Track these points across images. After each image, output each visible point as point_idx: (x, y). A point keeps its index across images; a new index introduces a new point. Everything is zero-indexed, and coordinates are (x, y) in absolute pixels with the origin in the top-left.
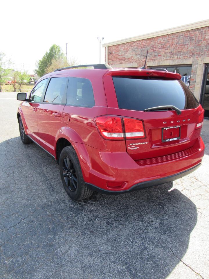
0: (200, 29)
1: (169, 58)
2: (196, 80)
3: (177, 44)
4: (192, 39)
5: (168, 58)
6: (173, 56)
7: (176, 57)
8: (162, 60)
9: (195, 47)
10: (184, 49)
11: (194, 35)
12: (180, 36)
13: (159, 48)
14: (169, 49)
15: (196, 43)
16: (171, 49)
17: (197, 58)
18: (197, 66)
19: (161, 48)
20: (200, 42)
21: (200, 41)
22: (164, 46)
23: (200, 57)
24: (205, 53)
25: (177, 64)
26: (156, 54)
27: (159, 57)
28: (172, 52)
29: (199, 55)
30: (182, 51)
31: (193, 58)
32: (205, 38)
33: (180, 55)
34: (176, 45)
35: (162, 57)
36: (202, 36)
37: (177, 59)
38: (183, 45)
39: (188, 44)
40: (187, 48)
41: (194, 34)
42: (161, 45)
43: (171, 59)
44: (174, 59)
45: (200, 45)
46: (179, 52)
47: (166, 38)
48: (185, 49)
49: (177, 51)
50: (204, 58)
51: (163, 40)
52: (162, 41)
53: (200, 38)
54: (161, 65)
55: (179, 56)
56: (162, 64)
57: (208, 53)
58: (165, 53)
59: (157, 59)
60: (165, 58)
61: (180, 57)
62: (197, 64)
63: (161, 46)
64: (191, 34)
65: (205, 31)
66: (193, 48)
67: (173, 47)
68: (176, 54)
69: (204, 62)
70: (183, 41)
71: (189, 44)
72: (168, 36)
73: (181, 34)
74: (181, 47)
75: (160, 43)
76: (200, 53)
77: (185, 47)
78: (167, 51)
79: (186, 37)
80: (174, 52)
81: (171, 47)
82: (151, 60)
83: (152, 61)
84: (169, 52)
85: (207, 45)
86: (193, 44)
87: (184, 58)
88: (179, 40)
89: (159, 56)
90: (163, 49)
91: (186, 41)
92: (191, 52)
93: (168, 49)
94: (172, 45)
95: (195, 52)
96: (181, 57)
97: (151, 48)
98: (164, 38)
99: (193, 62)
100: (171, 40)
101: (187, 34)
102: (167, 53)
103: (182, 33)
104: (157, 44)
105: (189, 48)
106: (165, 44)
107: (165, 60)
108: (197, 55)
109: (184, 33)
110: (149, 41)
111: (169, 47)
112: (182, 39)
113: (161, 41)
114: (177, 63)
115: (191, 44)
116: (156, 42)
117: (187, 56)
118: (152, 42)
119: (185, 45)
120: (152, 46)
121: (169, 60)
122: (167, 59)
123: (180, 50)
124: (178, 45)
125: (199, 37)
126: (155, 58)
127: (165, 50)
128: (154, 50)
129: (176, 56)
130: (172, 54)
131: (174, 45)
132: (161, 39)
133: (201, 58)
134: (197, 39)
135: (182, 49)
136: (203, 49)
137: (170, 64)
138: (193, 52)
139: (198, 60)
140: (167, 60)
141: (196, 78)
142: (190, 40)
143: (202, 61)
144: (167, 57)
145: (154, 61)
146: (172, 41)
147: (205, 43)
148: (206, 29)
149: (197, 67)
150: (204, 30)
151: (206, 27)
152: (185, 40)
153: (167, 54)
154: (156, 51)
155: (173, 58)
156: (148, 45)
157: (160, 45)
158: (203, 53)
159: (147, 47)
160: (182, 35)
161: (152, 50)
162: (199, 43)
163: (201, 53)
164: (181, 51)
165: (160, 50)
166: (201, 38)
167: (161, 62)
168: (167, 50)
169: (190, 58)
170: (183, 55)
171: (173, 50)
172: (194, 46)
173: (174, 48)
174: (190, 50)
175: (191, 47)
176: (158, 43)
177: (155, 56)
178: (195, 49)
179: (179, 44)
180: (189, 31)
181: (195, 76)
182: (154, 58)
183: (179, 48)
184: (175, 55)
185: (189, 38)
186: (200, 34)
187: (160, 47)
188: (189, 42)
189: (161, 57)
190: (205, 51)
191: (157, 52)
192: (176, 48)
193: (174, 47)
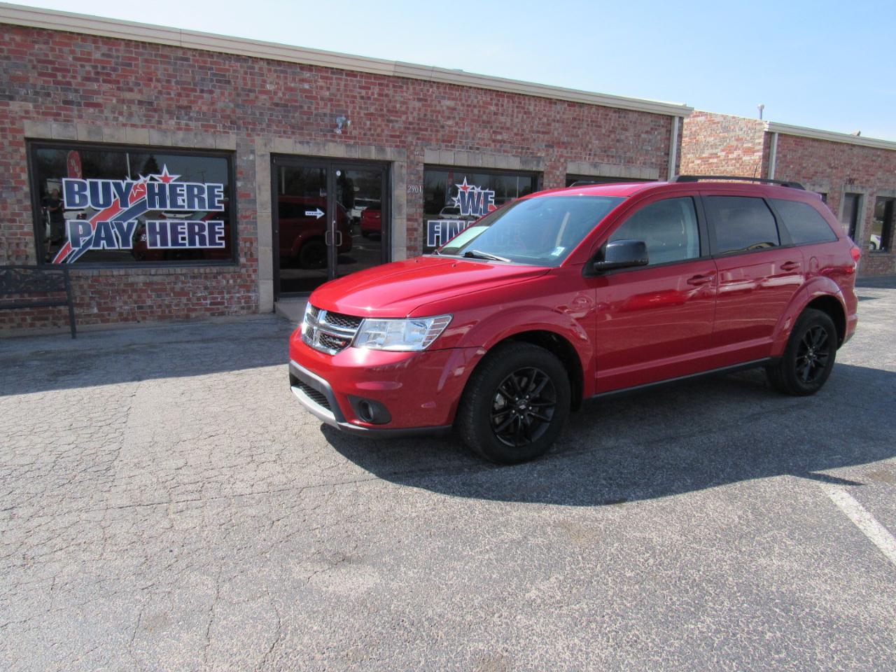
0: (244, 59)
1: (141, 120)
2: (255, 196)
3: (169, 81)
4: (223, 80)
5: (136, 120)
6: (160, 117)
7: (173, 122)
8: (107, 124)
9: (237, 106)
10: (200, 102)
11: (228, 70)
12: (176, 59)
13: (87, 79)
14: (136, 90)
15: (238, 95)
16: (149, 93)
17: (249, 135)
18: (251, 157)
19: (97, 80)
20: (252, 95)
21: (250, 91)
22: (108, 75)
23: (259, 135)
24: (269, 126)
25: (181, 145)
26: (71, 96)
27: (91, 110)
28: (151, 103)
29: (253, 130)
30: (195, 108)
31: (237, 134)
32: (263, 86)
33: (186, 118)
34: (164, 83)
35: (107, 113)
36: (253, 80)
37: (180, 129)
38: (195, 90)
39: (211, 92)
40: (212, 104)
41: (227, 67)
42: (95, 67)
43: (153, 127)
44: (164, 126)
45: (253, 101)
46: (180, 107)
47: (117, 51)
48: (203, 104)
49: (174, 104)
50: (271, 140)
51: (103, 55)
52: (97, 55)
53: (249, 83)
54: (107, 139)
55: (183, 122)
56: (112, 137)
57: (277, 126)
58: (122, 101)
59: (80, 117)
60: (121, 119)
61: (187, 125)
62: (253, 152)
63: (97, 73)
64: (219, 63)
65: (261, 69)
66: (232, 105)
67: (155, 87)
68: (170, 112)
69: (273, 151)
70: (193, 78)
71: (218, 91)
72: (123, 43)
73: (180, 54)
74: (188, 96)
75: (89, 60)
76: (254, 124)
77: (202, 97)
78: (128, 95)
79: (201, 68)
80: (163, 104)
81: (149, 86)
82: (45, 114)
83: (50, 118)
84: (140, 103)
85: (273, 107)
86: (230, 94)
87: (206, 131)
88: (175, 70)
89: (89, 105)
90: (110, 86)
91: (203, 80)
92: (229, 117)
93: (131, 90)
94: (151, 80)
95: (239, 118)
96: (192, 124)
97: (34, 67)
98: (104, 49)
99: (238, 145)
100: (140, 63)
101: (205, 62)
102: (131, 102)
103: (184, 54)
104: (70, 59)
105: (220, 105)
106: (114, 70)
107: (124, 125)
108: (247, 129)
109: (190, 53)
110: (18, 38)
111: (137, 84)
112: (187, 72)
113: (89, 54)
114: (183, 140)
115: (223, 94)
116: (66, 49)
117: (215, 127)
118: (37, 46)
119: (202, 91)
120: (39, 61)
121: (143, 126)
122: (133, 123)
123: (184, 102)
124: (173, 84)
125: (244, 79)
126: (67, 109)
127: (119, 89)
128: (60, 78)
129: (171, 118)
130: (155, 110)
131: (158, 80)
132: (90, 47)
133: (261, 137)
134: (240, 82)
135: (194, 102)
136: (261, 114)
137: (152, 144)
138: (234, 118)
139: (253, 141)
140: (133, 126)
141: (257, 191)
142: (218, 81)
143: (266, 145)
144: (131, 115)
145: (68, 121)
146: (149, 68)
147: (265, 99)
148: (264, 65)
149: (253, 161)
150: (257, 66)
151: (261, 59)
152: (198, 77)
153: (129, 107)
154: (69, 83)
155: (159, 122)
156: (10, 51)
157: (88, 68)
158: (264, 126)
159: (7, 58)
160: (187, 60)
161: (41, 74)
162: (248, 95)
163: (261, 124)
164: (190, 107)
165: (95, 86)
166: (253, 85)
167: (106, 131)
168: (131, 93)
169: (228, 133)
170: (197, 120)
171: (157, 97)
172: (232, 101)
173: (160, 92)
174: (223, 110)
175: (224, 102)
176: (76, 59)
177: (66, 102)
178: (239, 111)
179: (177, 83)
180: (210, 54)
181: (252, 184)
182: (61, 108)
183: (179, 95)
184: (166, 116)
185: (214, 75)
186: (246, 73)
187: (89, 72)
188: (214, 86)
189: (102, 112)
190: (269, 120)
191: (76, 91)
192: (169, 94)
193: (160, 88)
